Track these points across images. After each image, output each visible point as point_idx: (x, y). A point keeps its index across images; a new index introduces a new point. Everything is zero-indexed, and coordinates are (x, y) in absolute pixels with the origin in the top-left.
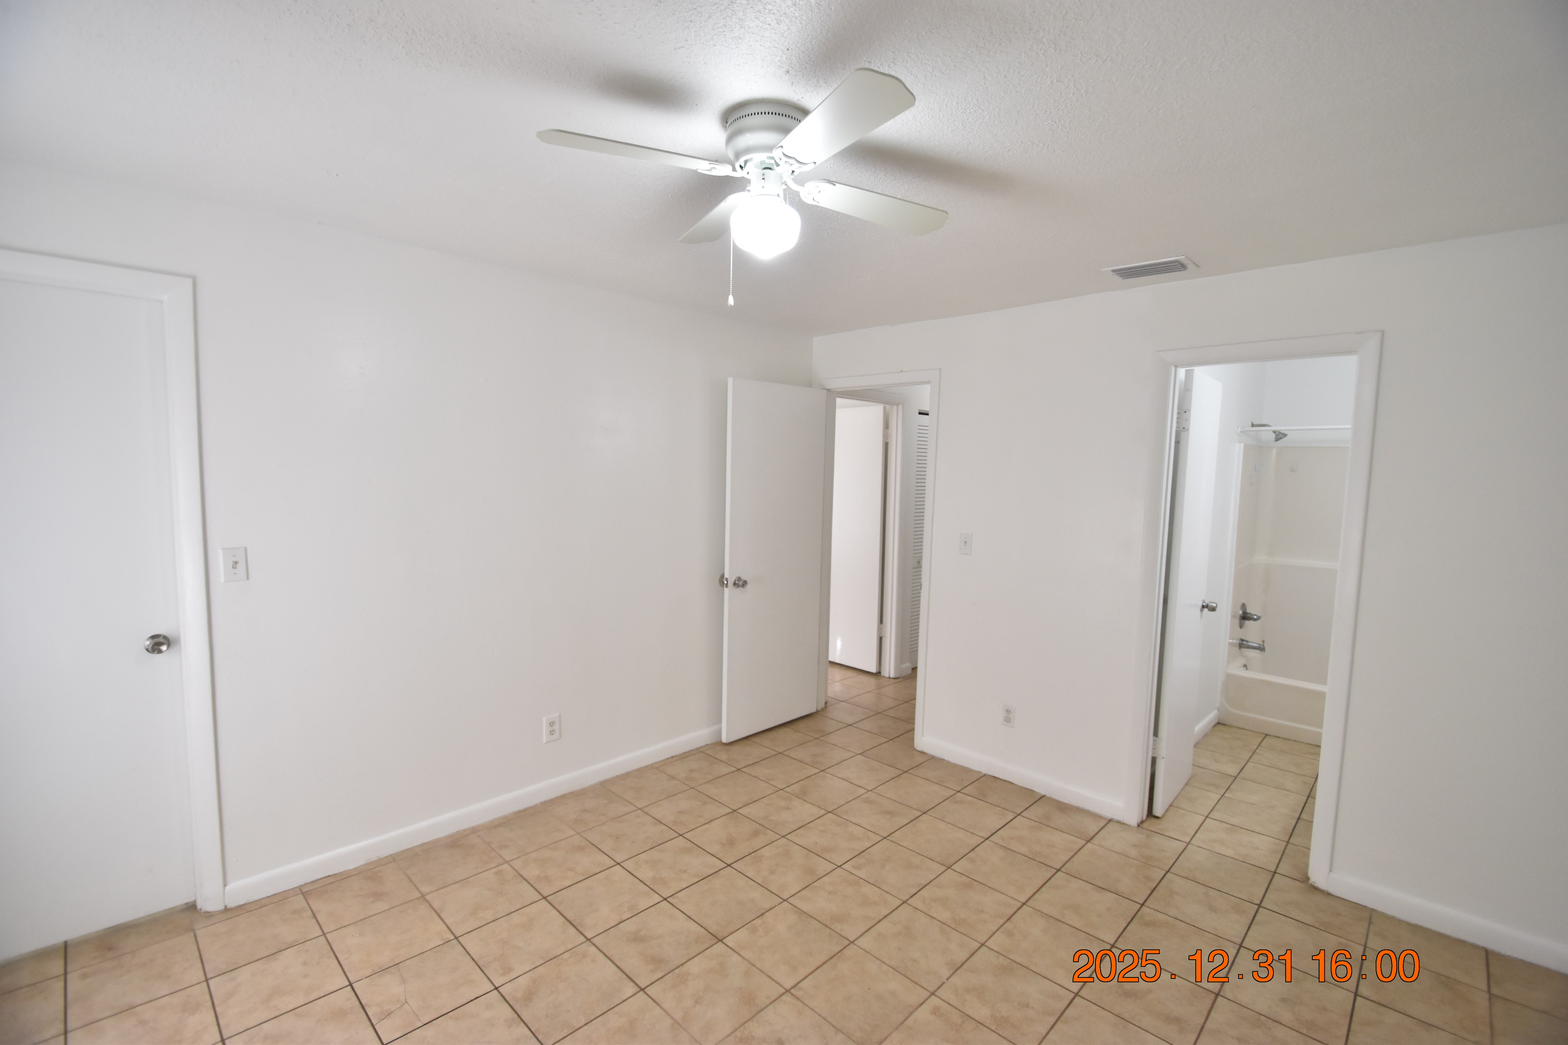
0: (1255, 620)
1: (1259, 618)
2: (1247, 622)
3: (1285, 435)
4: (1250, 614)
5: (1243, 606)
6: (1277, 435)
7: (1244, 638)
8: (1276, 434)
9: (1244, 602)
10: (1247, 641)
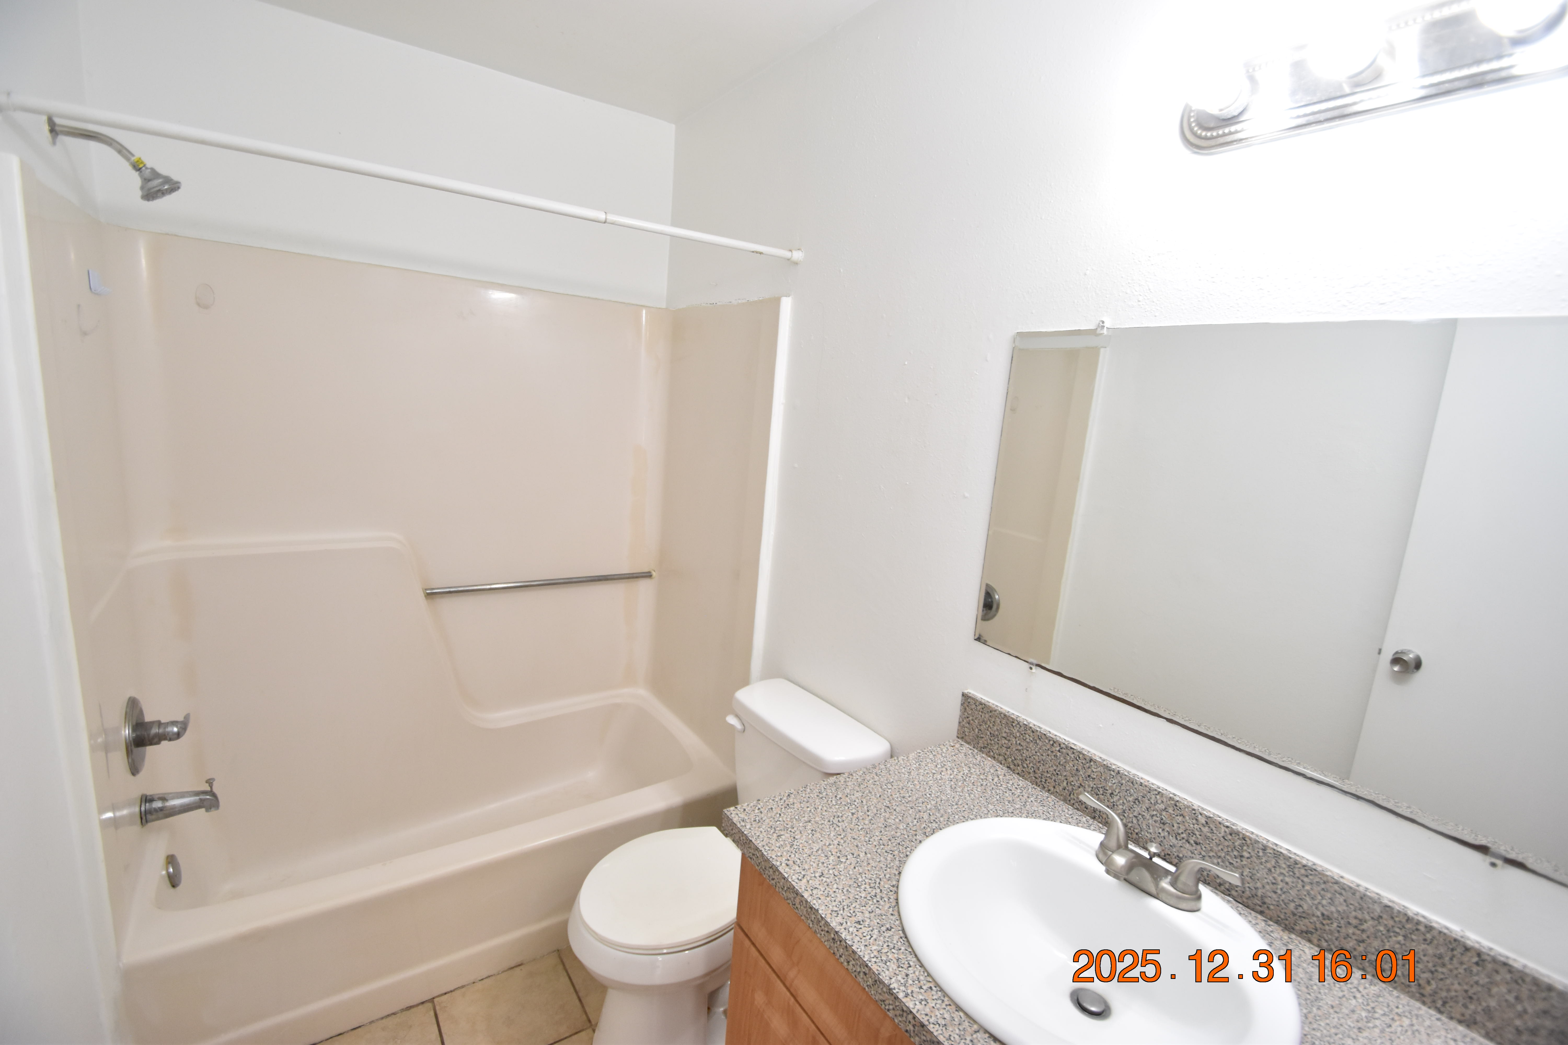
0: (178, 735)
1: (184, 726)
2: (151, 751)
3: (173, 187)
4: (159, 724)
5: (133, 704)
6: (146, 180)
7: (149, 792)
8: (141, 176)
9: (133, 694)
10: (163, 799)
